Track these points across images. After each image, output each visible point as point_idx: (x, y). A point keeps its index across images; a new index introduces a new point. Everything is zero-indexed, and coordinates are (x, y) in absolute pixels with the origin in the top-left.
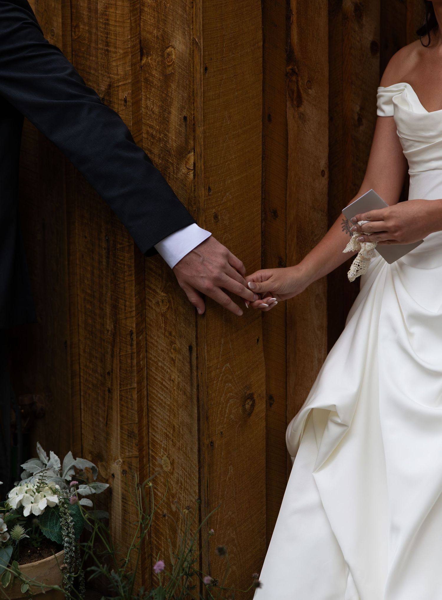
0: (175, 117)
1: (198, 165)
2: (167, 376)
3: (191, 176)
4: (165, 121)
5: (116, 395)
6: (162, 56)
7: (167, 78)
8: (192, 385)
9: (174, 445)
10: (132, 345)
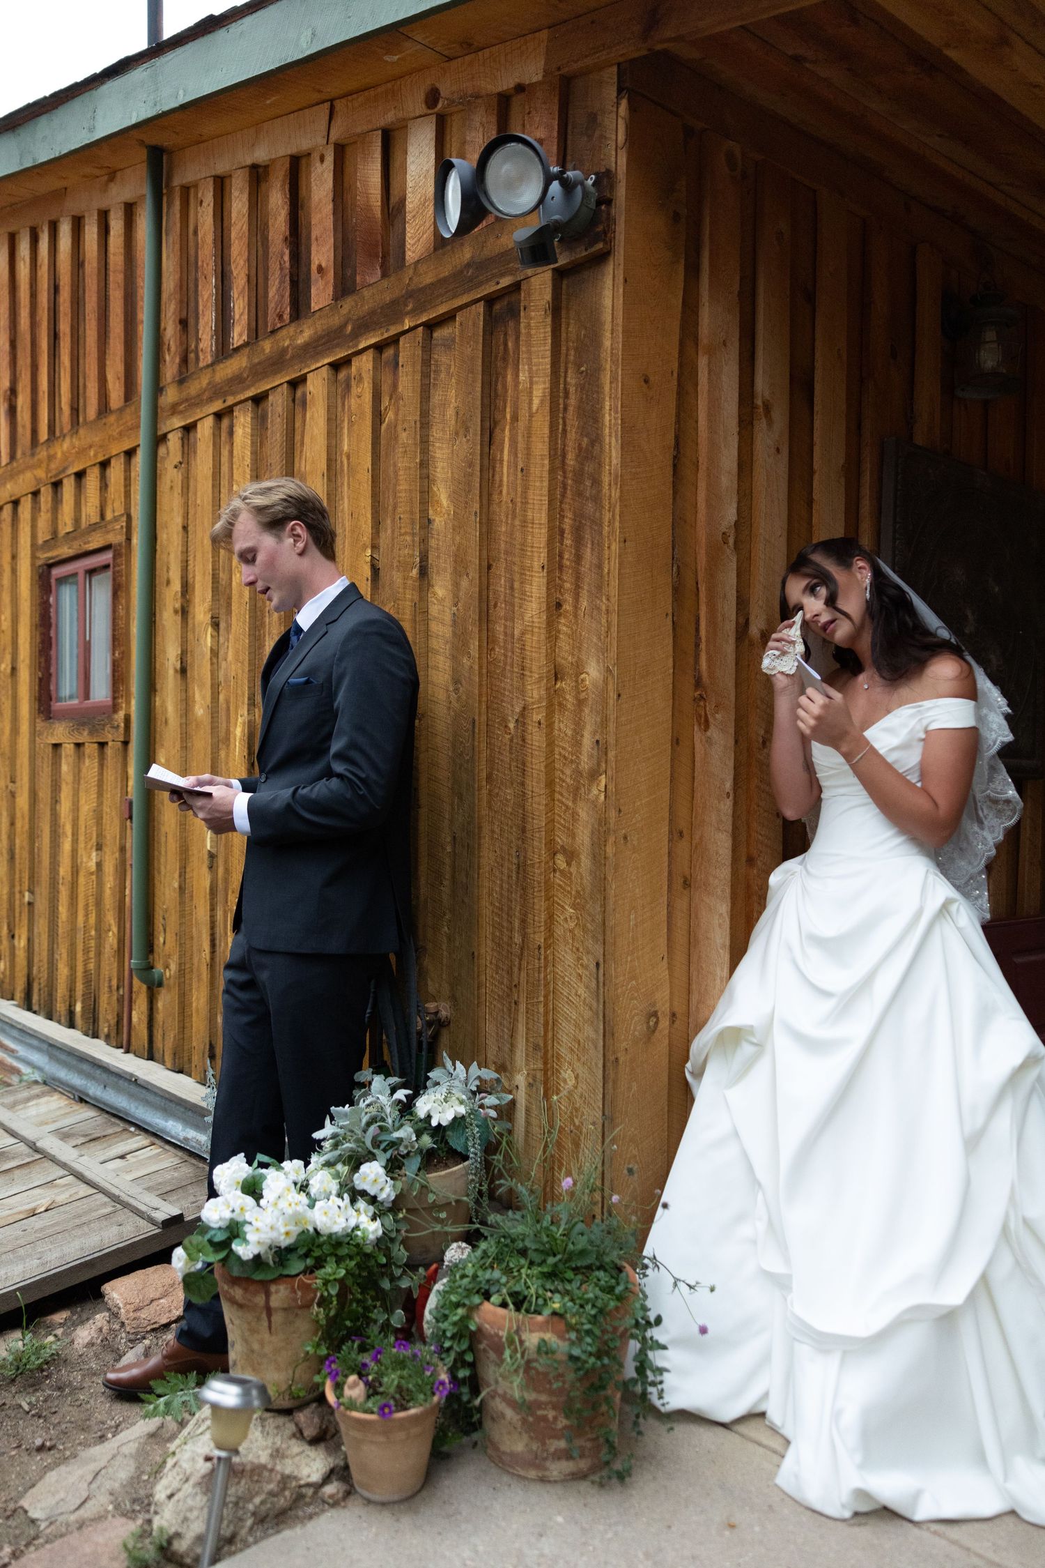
0: (587, 741)
1: (611, 787)
2: (574, 991)
3: (602, 797)
4: (577, 743)
5: (522, 1007)
6: (577, 681)
7: (580, 703)
8: (598, 1001)
9: (579, 1060)
10: (539, 959)
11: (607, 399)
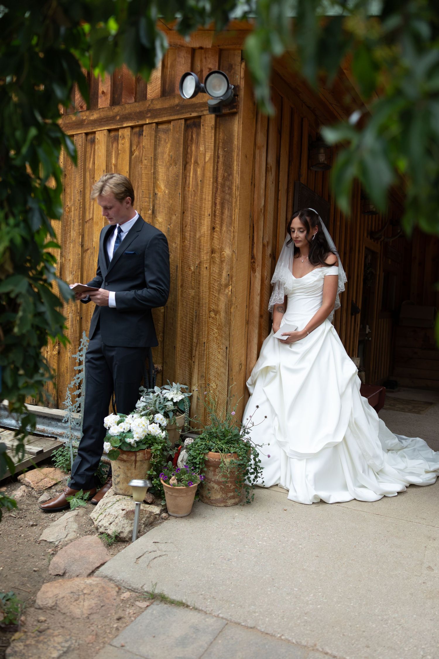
0: (224, 274)
1: (233, 290)
3: (230, 293)
5: (197, 363)
6: (221, 254)
7: (222, 262)
8: (226, 359)
9: (218, 379)
11: (235, 161)
